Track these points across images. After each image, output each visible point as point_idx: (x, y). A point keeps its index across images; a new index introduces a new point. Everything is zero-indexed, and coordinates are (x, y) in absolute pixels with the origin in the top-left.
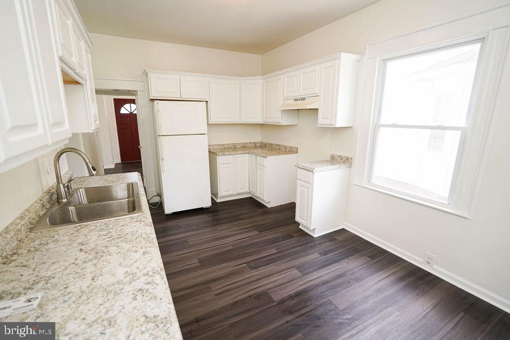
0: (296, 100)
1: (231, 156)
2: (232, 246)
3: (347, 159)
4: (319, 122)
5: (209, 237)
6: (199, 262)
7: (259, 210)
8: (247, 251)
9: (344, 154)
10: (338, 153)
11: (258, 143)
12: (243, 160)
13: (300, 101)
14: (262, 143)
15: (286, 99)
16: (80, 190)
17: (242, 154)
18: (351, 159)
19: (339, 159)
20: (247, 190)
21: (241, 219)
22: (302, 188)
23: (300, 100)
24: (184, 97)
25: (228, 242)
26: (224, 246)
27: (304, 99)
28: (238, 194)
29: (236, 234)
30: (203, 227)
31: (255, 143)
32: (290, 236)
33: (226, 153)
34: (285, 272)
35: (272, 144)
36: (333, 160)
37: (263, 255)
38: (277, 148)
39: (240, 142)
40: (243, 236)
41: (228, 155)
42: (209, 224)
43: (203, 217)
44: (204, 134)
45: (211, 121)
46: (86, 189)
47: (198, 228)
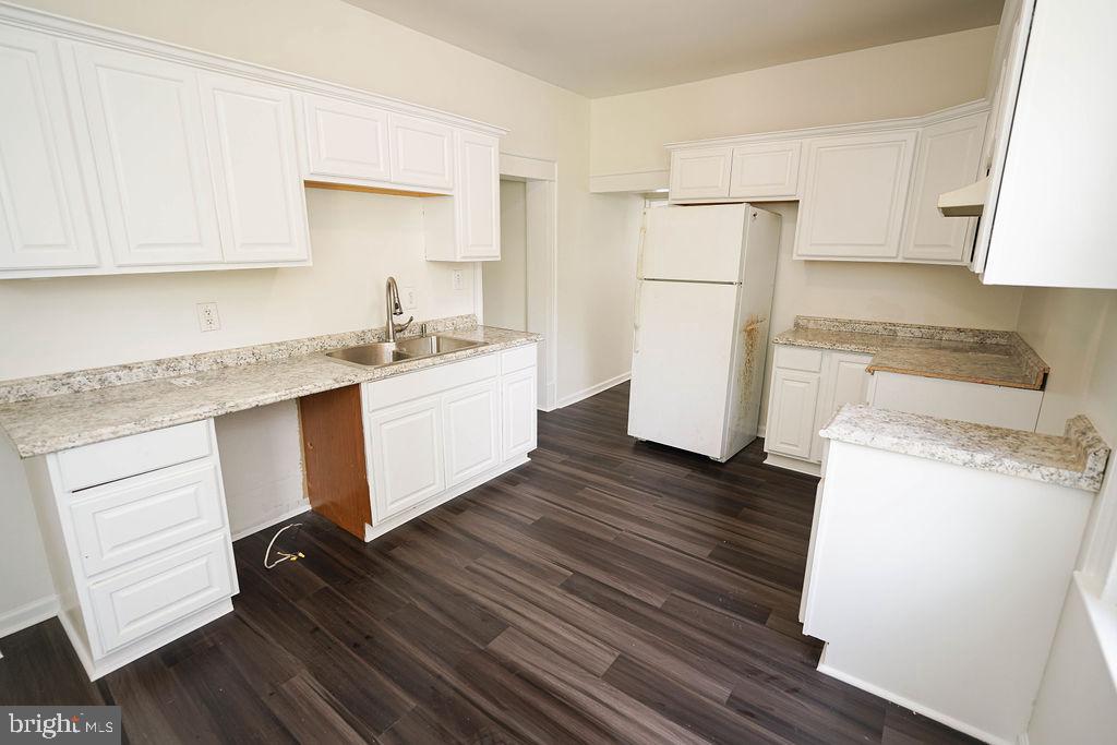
1: (816, 352)
2: (615, 539)
8: (615, 562)
17: (852, 352)
24: (736, 195)
25: (623, 528)
29: (661, 528)
30: (646, 487)
32: (761, 616)
34: (590, 638)
37: (626, 590)
40: (666, 539)
41: (806, 347)
42: (662, 488)
43: (678, 472)
44: (732, 283)
45: (800, 253)
46: (438, 339)
47: (634, 482)
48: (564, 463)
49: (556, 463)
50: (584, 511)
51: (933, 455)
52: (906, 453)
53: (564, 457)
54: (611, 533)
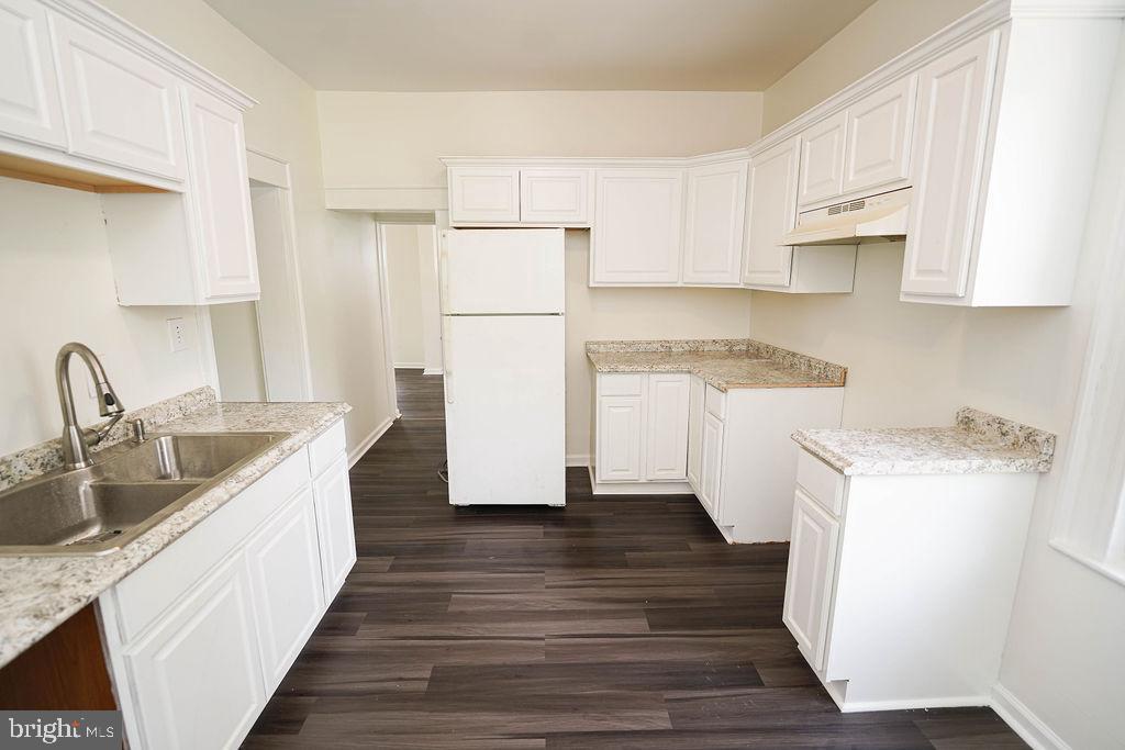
0: (834, 210)
1: (637, 377)
2: (547, 654)
3: (1030, 437)
4: (904, 288)
5: (505, 602)
6: (431, 680)
7: (692, 545)
9: (1018, 415)
10: (988, 404)
11: (738, 343)
12: (673, 389)
13: (849, 213)
14: (749, 344)
15: (806, 210)
16: (163, 439)
17: (668, 372)
18: (1051, 440)
19: (993, 432)
20: (679, 474)
21: (625, 565)
22: (806, 518)
23: (845, 210)
24: (527, 218)
25: (542, 635)
26: (525, 647)
27: (858, 205)
28: (651, 483)
30: (514, 565)
31: (729, 343)
33: (621, 367)
35: (775, 350)
36: (969, 431)
38: (787, 363)
39: (687, 338)
40: (597, 626)
41: (628, 373)
42: (533, 560)
43: (532, 533)
44: (557, 314)
45: (596, 280)
46: (176, 439)
47: (499, 564)
48: (393, 569)
49: (386, 574)
50: (480, 633)
51: (941, 470)
52: (920, 474)
53: (389, 561)
54: (536, 648)
